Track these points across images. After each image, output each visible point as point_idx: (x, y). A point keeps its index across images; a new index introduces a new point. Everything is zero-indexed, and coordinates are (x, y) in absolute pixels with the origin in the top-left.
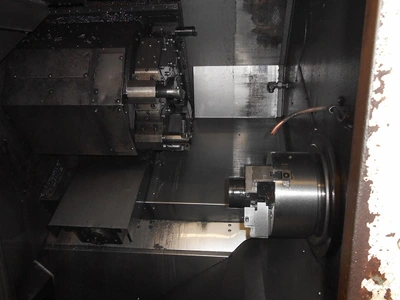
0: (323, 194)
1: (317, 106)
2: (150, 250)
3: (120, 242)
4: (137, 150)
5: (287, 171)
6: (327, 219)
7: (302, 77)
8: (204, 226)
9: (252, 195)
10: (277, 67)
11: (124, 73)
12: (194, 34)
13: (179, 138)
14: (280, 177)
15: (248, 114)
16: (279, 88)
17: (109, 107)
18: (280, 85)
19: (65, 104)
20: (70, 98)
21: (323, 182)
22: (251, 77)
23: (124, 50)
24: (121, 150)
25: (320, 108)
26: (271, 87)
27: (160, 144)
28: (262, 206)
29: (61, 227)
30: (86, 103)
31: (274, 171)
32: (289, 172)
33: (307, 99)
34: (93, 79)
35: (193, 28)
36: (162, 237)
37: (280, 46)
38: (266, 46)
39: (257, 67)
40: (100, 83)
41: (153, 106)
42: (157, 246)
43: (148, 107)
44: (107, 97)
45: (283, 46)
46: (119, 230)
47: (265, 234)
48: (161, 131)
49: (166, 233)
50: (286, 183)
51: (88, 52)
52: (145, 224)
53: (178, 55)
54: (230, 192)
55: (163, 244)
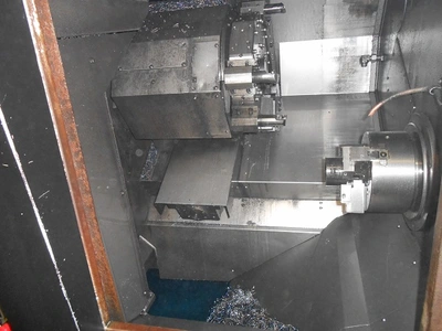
0: (421, 171)
1: (416, 87)
2: (243, 226)
3: (218, 219)
4: (232, 132)
5: (384, 151)
6: (424, 194)
7: (400, 50)
8: (295, 204)
9: (348, 173)
10: (371, 38)
11: (220, 61)
12: (283, 11)
13: (273, 120)
14: (377, 156)
15: (338, 90)
16: (373, 61)
17: (208, 94)
18: (374, 58)
19: (167, 93)
20: (171, 86)
21: (421, 160)
22: (341, 50)
23: (218, 37)
24: (216, 133)
25: (420, 89)
26: (363, 61)
27: (255, 127)
28: (358, 184)
29: (164, 205)
30: (186, 91)
31: (371, 151)
32: (386, 151)
33: (406, 75)
34: (191, 68)
35: (281, 5)
36: (254, 214)
37: (374, 14)
38: (359, 16)
39: (348, 39)
40: (197, 72)
41: (248, 91)
42: (250, 222)
43: (244, 91)
44: (205, 85)
45: (378, 15)
46: (218, 207)
47: (361, 210)
48: (256, 114)
49: (258, 211)
50: (383, 162)
51: (185, 41)
52: (237, 202)
53: (265, 33)
54: (328, 171)
55: (255, 220)
